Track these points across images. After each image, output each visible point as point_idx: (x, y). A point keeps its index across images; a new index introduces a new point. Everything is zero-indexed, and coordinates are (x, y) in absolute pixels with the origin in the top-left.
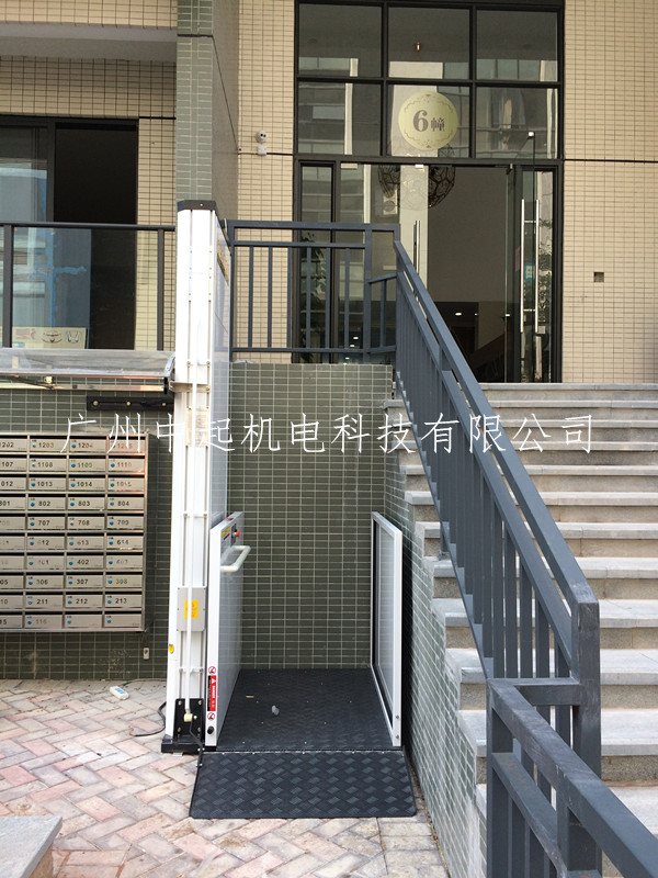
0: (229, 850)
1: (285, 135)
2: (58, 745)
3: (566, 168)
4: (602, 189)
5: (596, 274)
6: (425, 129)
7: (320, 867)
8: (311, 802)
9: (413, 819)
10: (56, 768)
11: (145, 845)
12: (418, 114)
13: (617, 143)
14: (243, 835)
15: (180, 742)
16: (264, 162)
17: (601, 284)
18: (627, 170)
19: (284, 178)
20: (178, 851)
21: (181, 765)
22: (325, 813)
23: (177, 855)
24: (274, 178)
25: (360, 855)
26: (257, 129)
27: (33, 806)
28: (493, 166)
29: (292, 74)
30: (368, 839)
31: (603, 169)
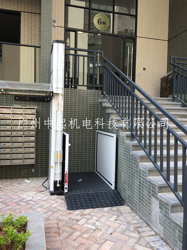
0: (83, 217)
1: (62, 21)
2: (19, 196)
3: (137, 39)
4: (146, 46)
5: (144, 68)
6: (101, 24)
7: (109, 219)
8: (98, 204)
9: (124, 206)
10: (22, 201)
11: (61, 218)
12: (99, 20)
13: (150, 33)
14: (85, 213)
15: (56, 192)
16: (56, 29)
17: (145, 71)
18: (152, 41)
19: (62, 34)
20: (70, 218)
21: (57, 198)
22: (103, 206)
23: (71, 219)
24: (59, 34)
25: (117, 215)
26: (54, 19)
27: (23, 211)
28: (119, 36)
29: (64, 3)
30: (116, 211)
31: (146, 40)
